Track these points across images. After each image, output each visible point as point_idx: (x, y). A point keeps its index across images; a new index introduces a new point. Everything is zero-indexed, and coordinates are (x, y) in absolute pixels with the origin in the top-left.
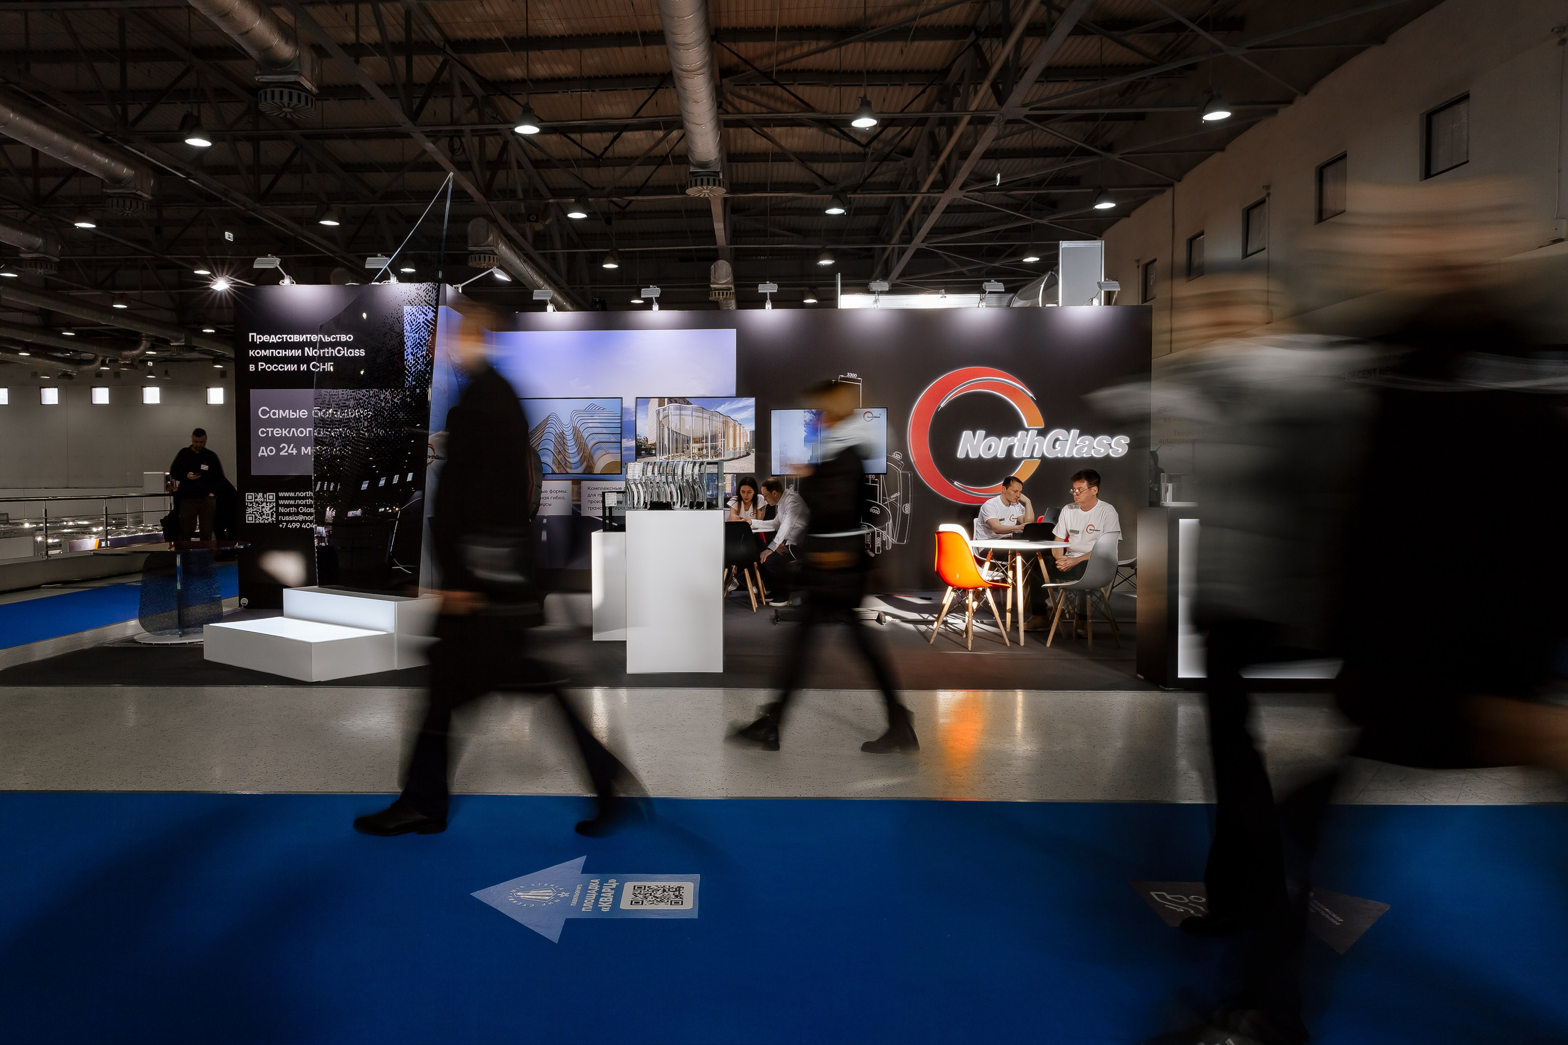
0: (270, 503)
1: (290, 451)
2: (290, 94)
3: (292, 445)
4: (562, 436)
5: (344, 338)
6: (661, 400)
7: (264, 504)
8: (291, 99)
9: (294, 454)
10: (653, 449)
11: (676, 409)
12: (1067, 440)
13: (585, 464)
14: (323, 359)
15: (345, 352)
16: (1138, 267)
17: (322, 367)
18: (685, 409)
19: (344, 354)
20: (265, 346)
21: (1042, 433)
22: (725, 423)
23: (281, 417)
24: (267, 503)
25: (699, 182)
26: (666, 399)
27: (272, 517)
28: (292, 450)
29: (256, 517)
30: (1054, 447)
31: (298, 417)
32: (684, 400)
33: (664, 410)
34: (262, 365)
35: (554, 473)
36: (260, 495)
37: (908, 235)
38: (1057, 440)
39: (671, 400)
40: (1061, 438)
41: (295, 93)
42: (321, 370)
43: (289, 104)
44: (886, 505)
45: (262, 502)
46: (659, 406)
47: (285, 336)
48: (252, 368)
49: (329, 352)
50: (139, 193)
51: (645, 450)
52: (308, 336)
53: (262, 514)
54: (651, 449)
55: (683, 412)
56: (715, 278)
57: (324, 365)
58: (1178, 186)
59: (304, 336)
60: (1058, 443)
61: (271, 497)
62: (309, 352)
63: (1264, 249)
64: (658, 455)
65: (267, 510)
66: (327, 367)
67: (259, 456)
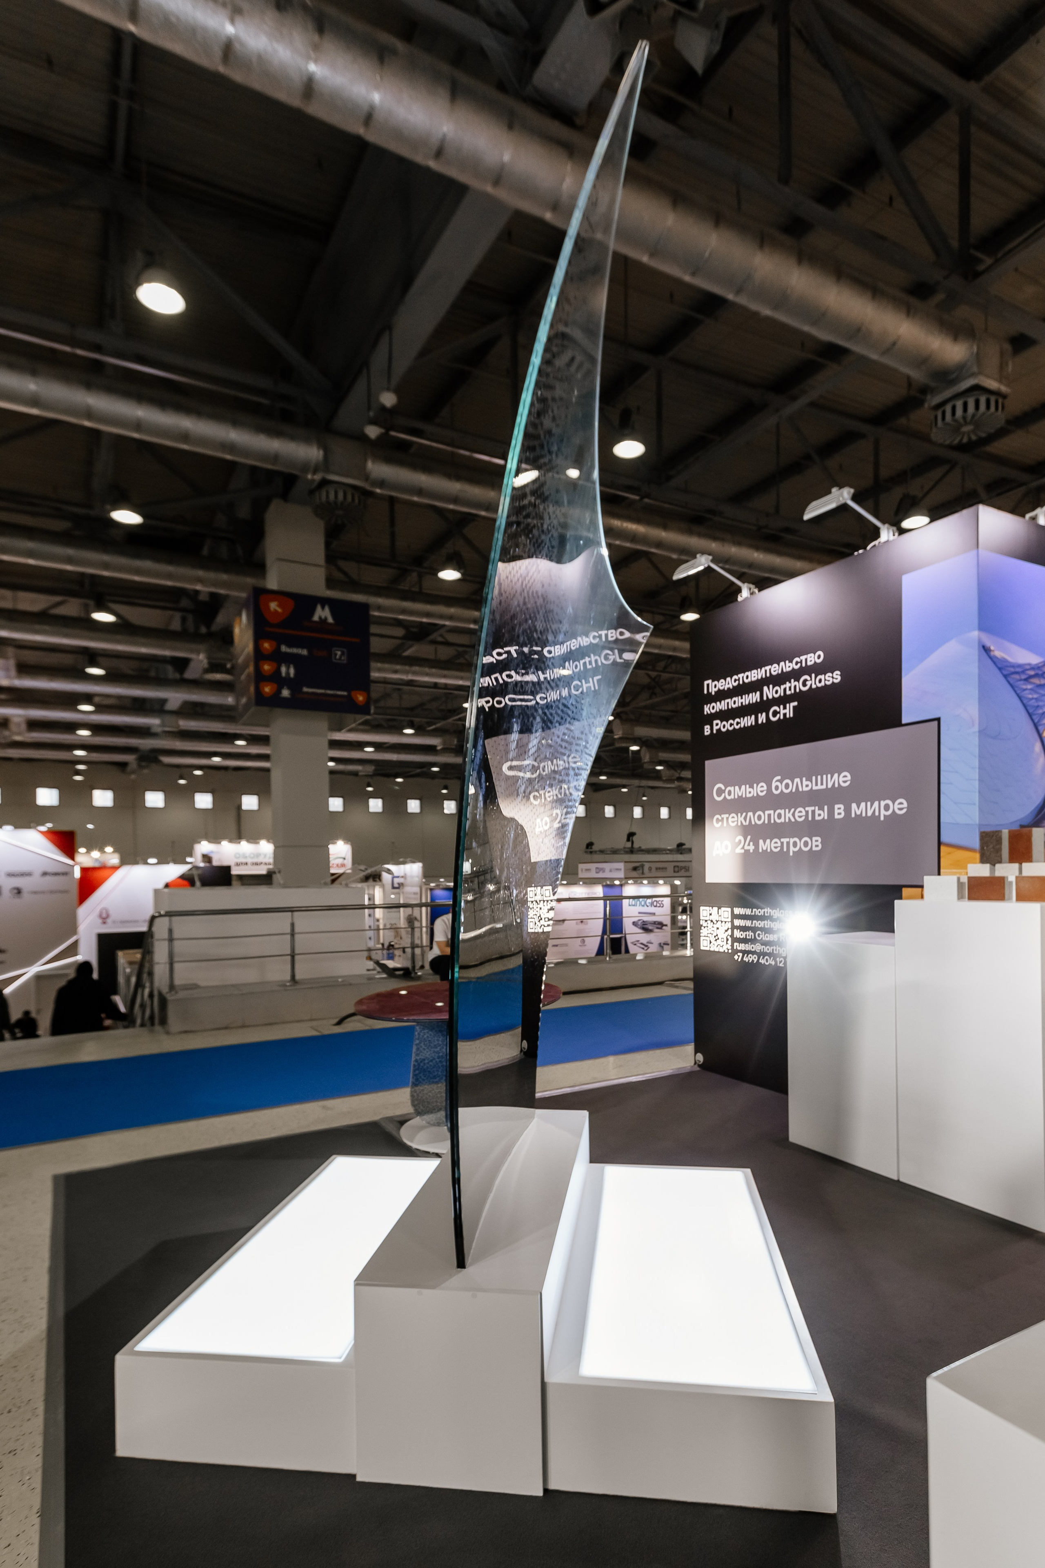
0: (725, 922)
1: (746, 847)
3: (749, 837)
5: (812, 659)
7: (719, 925)
9: (751, 851)
14: (783, 700)
15: (813, 682)
17: (782, 712)
19: (811, 685)
20: (722, 695)
23: (736, 797)
24: (722, 922)
27: (727, 944)
28: (749, 845)
29: (710, 943)
31: (755, 795)
34: (717, 724)
36: (715, 910)
42: (782, 717)
45: (717, 922)
47: (741, 676)
48: (707, 730)
49: (791, 687)
52: (768, 668)
53: (716, 938)
57: (785, 708)
59: (763, 669)
61: (725, 915)
62: (769, 692)
65: (722, 935)
66: (788, 711)
67: (714, 855)
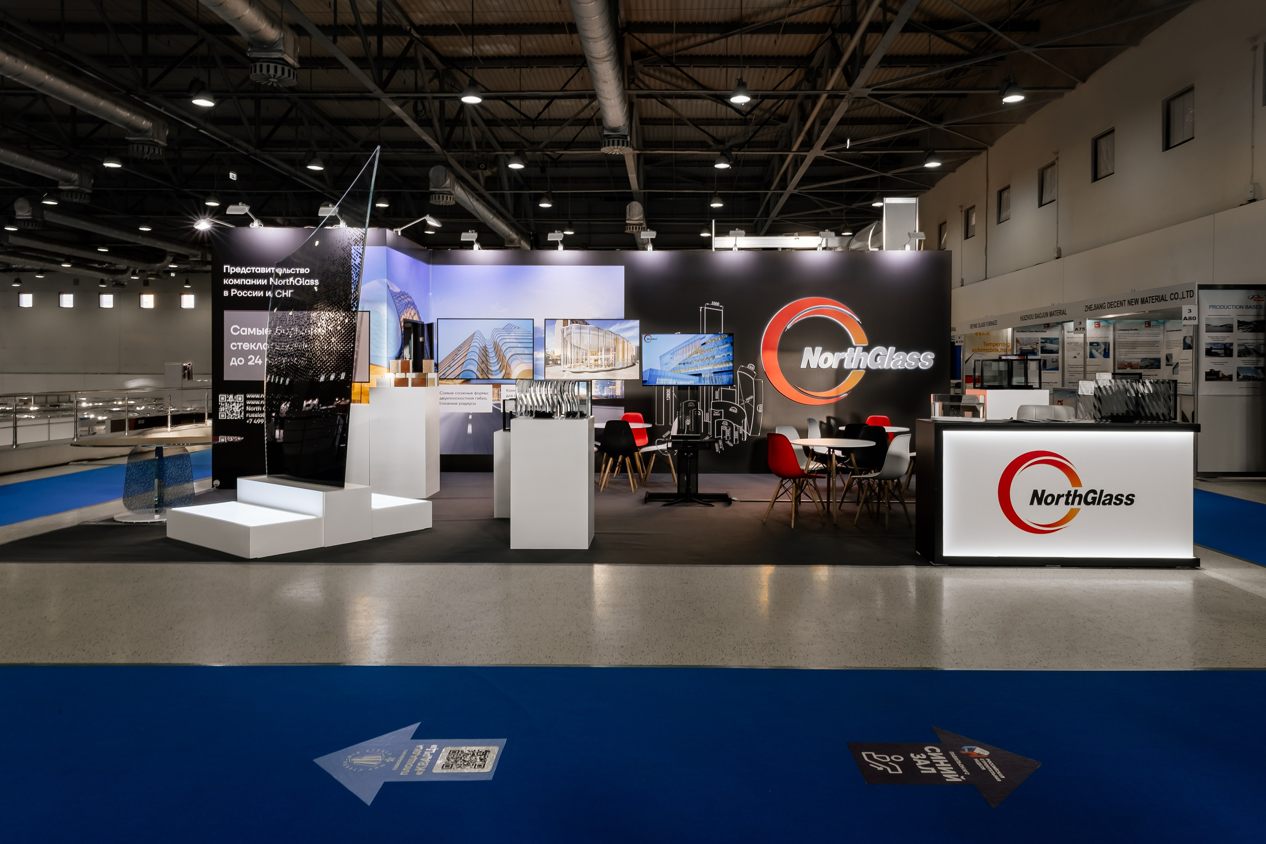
0: (240, 403)
1: (256, 362)
2: (276, 68)
3: (258, 356)
4: (485, 350)
5: (302, 271)
6: (565, 321)
7: (234, 404)
8: (276, 71)
9: (260, 364)
10: (559, 360)
11: (577, 328)
12: (886, 355)
13: (504, 371)
14: (285, 287)
15: (303, 282)
16: (962, 211)
17: (283, 294)
18: (584, 328)
20: (237, 276)
21: (867, 349)
22: (616, 340)
23: (249, 334)
24: (237, 403)
25: (611, 143)
26: (569, 321)
27: (240, 414)
28: (258, 360)
29: (227, 415)
30: (876, 360)
31: (263, 334)
32: (584, 322)
33: (567, 329)
34: (234, 292)
35: (478, 378)
36: (231, 396)
37: (783, 184)
38: (878, 355)
39: (573, 321)
40: (881, 353)
41: (279, 67)
42: (283, 296)
43: (274, 76)
44: (742, 406)
45: (233, 403)
46: (564, 325)
47: (253, 268)
48: (226, 293)
49: (290, 281)
50: (156, 140)
51: (553, 360)
52: (273, 269)
53: (232, 412)
54: (557, 360)
55: (582, 331)
56: (630, 215)
57: (285, 292)
58: (991, 149)
59: (270, 269)
60: (879, 357)
61: (240, 399)
62: (274, 281)
63: (1055, 200)
64: (562, 364)
65: (236, 409)
66: (289, 293)
67: (231, 365)
